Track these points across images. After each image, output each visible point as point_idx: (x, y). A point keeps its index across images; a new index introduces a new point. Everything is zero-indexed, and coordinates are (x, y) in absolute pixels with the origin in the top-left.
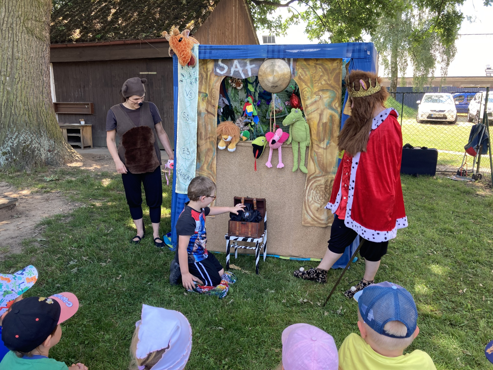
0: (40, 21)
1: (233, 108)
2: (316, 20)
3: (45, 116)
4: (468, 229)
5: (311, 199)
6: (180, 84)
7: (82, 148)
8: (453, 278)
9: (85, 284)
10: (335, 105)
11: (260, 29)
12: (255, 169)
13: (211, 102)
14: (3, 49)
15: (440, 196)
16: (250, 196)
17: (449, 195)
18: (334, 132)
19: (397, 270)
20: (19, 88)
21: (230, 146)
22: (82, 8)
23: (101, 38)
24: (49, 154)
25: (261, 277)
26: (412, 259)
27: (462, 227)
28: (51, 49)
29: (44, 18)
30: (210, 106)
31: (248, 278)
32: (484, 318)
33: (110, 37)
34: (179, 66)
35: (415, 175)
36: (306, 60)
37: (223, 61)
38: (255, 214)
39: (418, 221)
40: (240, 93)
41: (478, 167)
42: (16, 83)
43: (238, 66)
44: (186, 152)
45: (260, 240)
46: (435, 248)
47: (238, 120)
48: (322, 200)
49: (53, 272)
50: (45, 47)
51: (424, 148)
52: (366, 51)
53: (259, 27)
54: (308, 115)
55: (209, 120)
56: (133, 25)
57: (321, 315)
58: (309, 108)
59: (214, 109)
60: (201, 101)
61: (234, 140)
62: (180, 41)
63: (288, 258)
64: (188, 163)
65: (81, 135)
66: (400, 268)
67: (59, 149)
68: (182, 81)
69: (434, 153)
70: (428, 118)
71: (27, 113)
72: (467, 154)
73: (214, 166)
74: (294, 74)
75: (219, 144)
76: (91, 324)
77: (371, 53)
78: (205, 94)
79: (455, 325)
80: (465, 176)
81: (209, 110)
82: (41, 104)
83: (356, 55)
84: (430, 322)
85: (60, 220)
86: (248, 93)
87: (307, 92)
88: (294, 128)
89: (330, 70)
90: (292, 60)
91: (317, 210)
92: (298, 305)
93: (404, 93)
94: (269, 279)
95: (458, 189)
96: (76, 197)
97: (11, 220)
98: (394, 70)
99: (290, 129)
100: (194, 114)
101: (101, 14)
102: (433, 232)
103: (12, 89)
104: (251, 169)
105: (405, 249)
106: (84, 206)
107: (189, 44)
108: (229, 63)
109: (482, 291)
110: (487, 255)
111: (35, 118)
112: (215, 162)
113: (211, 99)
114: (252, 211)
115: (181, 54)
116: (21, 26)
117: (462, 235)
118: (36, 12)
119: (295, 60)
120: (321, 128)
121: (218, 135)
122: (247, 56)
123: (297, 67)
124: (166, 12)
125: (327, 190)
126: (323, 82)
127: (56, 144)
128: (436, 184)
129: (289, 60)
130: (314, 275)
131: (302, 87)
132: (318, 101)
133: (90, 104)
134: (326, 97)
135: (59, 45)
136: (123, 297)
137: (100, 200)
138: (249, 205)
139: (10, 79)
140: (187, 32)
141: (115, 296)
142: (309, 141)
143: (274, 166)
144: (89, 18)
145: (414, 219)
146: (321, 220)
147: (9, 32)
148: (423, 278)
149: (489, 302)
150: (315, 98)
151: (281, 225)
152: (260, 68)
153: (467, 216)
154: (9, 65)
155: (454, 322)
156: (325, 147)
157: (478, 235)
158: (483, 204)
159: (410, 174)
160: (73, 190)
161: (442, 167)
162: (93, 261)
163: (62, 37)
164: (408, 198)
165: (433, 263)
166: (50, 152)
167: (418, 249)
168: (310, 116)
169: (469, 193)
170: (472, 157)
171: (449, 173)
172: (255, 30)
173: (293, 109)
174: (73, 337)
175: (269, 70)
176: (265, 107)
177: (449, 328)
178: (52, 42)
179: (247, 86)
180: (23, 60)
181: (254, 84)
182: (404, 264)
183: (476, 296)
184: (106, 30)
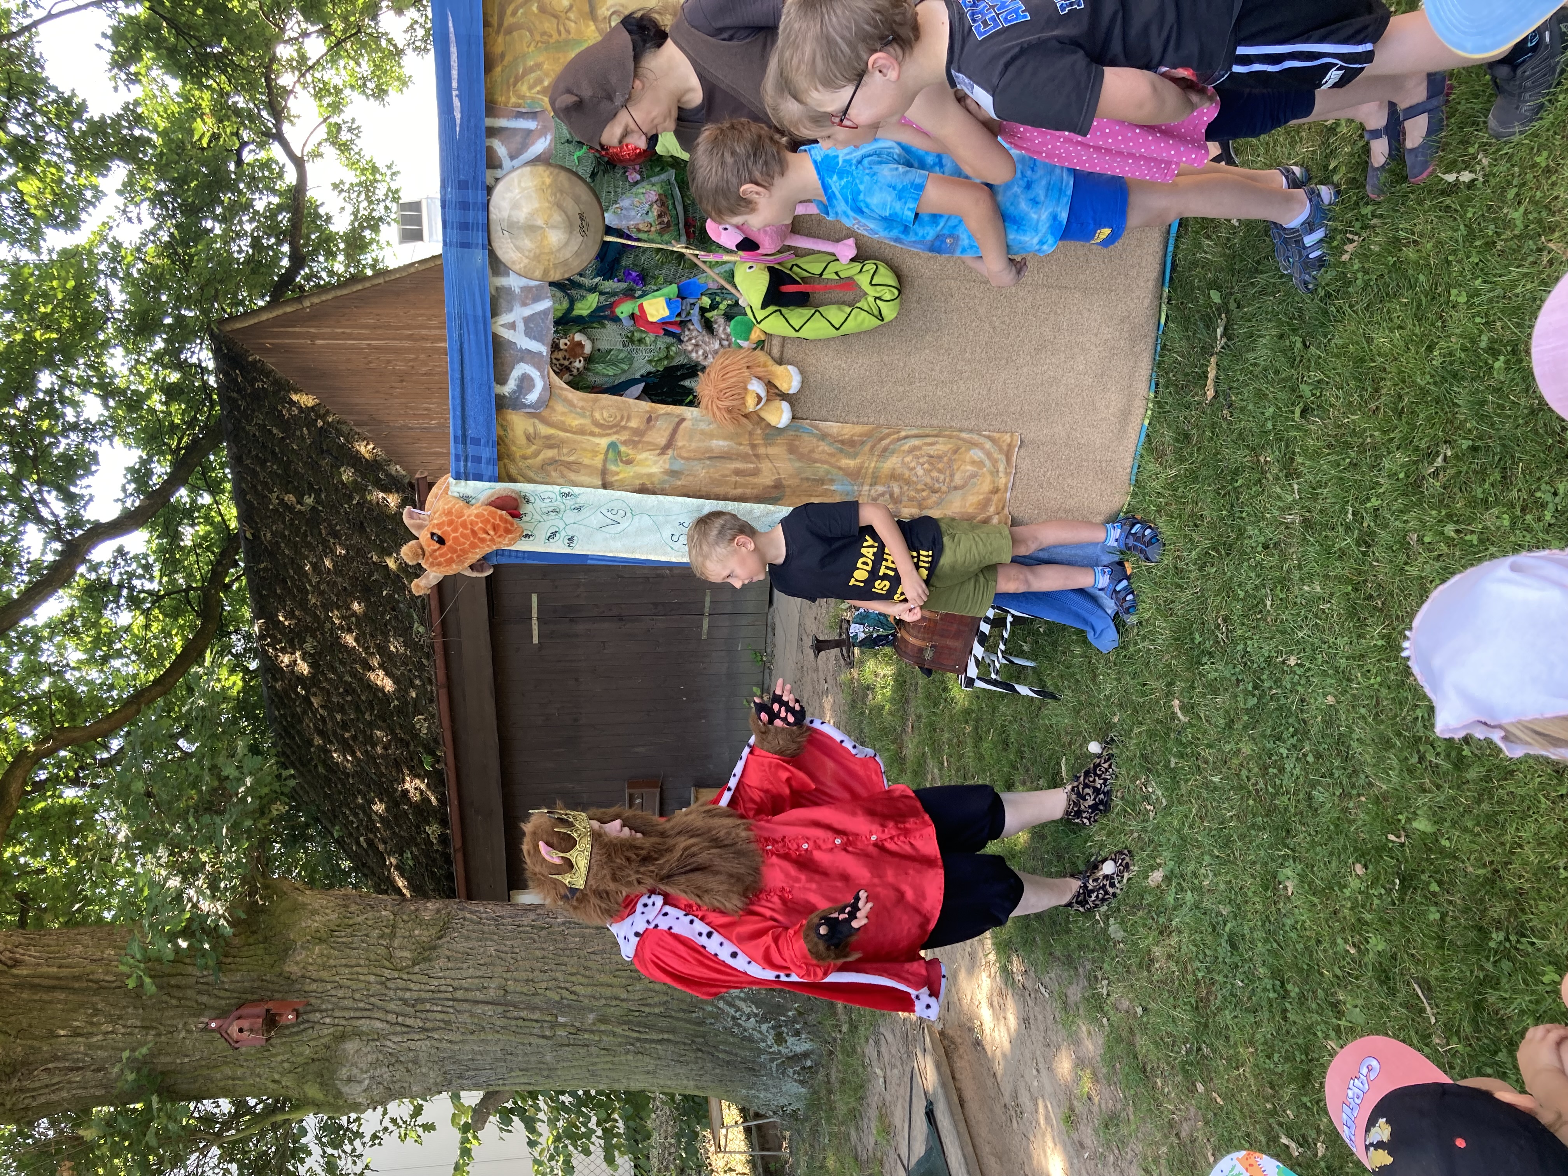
0: (393, 926)
1: (651, 368)
2: (342, 63)
6: (578, 549)
14: (479, 1028)
21: (783, 386)
23: (431, 752)
28: (470, 897)
33: (429, 728)
34: (523, 546)
40: (603, 345)
42: (574, 997)
47: (694, 355)
50: (468, 916)
53: (376, 261)
61: (761, 372)
62: (441, 541)
68: (570, 542)
73: (847, 431)
75: (773, 424)
78: (610, 455)
86: (604, 315)
100: (680, 505)
107: (449, 513)
112: (833, 428)
115: (483, 540)
116: (410, 977)
118: (367, 935)
133: (631, 791)
135: (458, 869)
139: (563, 1014)
140: (411, 516)
147: (428, 1011)
152: (523, 273)
154: (523, 1014)
163: (434, 860)
172: (386, 272)
175: (527, 243)
176: (648, 253)
178: (450, 893)
179: (580, 317)
180: (509, 975)
181: (573, 292)
184: (408, 738)
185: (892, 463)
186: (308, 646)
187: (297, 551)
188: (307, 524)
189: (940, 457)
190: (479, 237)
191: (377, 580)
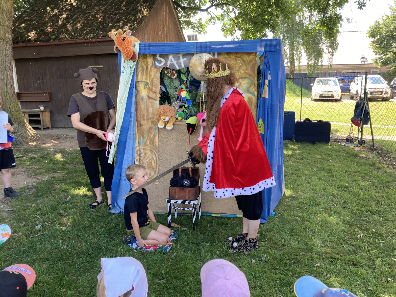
0: (3, 25)
1: (169, 93)
2: (229, 21)
3: (9, 104)
4: (359, 185)
6: (122, 74)
7: (42, 129)
8: (351, 225)
9: (49, 247)
10: (252, 90)
12: (189, 143)
13: (151, 89)
15: (335, 159)
16: (186, 166)
17: (342, 158)
19: (307, 221)
21: (168, 125)
22: (39, 14)
23: (56, 38)
25: (198, 233)
26: (318, 212)
27: (354, 183)
28: (13, 48)
29: (7, 23)
30: (151, 92)
31: (187, 234)
32: (379, 258)
33: (63, 37)
34: (122, 60)
35: (314, 143)
36: (228, 54)
37: (160, 56)
39: (319, 180)
40: (174, 81)
41: (362, 135)
43: (173, 60)
46: (335, 201)
47: (174, 103)
50: (8, 47)
51: (320, 121)
52: (276, 46)
53: (184, 28)
55: (150, 104)
56: (82, 28)
57: (249, 263)
59: (156, 94)
60: (143, 88)
61: (171, 120)
62: (124, 40)
63: (219, 215)
65: (41, 119)
66: (309, 219)
67: (22, 131)
68: (123, 72)
69: (328, 125)
70: (320, 97)
72: (353, 125)
73: (156, 141)
75: (159, 123)
77: (280, 47)
79: (356, 265)
80: (352, 142)
81: (150, 96)
82: (6, 94)
83: (268, 49)
84: (337, 263)
85: (25, 191)
86: (181, 81)
89: (247, 61)
90: (216, 54)
92: (229, 255)
93: (302, 78)
94: (204, 234)
95: (348, 153)
96: (38, 171)
98: (291, 60)
101: (55, 18)
104: (186, 143)
105: (311, 203)
106: (46, 178)
107: (131, 42)
108: (166, 57)
109: (375, 235)
110: (375, 205)
112: (157, 138)
113: (152, 86)
115: (124, 50)
117: (355, 190)
119: (219, 54)
121: (158, 116)
122: (180, 52)
124: (109, 17)
126: (242, 72)
127: (20, 127)
128: (330, 149)
129: (214, 54)
132: (239, 87)
133: (48, 93)
134: (245, 83)
135: (20, 45)
136: (82, 256)
137: (59, 173)
138: (186, 173)
140: (129, 32)
141: (75, 256)
149: (381, 244)
152: (191, 61)
153: (357, 174)
155: (356, 262)
157: (367, 189)
158: (368, 164)
159: (310, 142)
160: (35, 165)
161: (334, 136)
162: (55, 226)
163: (22, 38)
164: (310, 162)
165: (334, 214)
166: (14, 134)
167: (322, 203)
169: (357, 155)
170: (357, 127)
171: (340, 140)
172: (182, 30)
175: (198, 62)
176: (195, 93)
177: (352, 268)
178: (14, 42)
179: (181, 76)
181: (186, 74)
182: (312, 215)
183: (370, 239)
184: (59, 32)
185: (149, 153)
186: (83, 6)
187: (110, 4)
188: (117, 7)
189: (151, 165)
190: (198, 51)
191: (104, 25)
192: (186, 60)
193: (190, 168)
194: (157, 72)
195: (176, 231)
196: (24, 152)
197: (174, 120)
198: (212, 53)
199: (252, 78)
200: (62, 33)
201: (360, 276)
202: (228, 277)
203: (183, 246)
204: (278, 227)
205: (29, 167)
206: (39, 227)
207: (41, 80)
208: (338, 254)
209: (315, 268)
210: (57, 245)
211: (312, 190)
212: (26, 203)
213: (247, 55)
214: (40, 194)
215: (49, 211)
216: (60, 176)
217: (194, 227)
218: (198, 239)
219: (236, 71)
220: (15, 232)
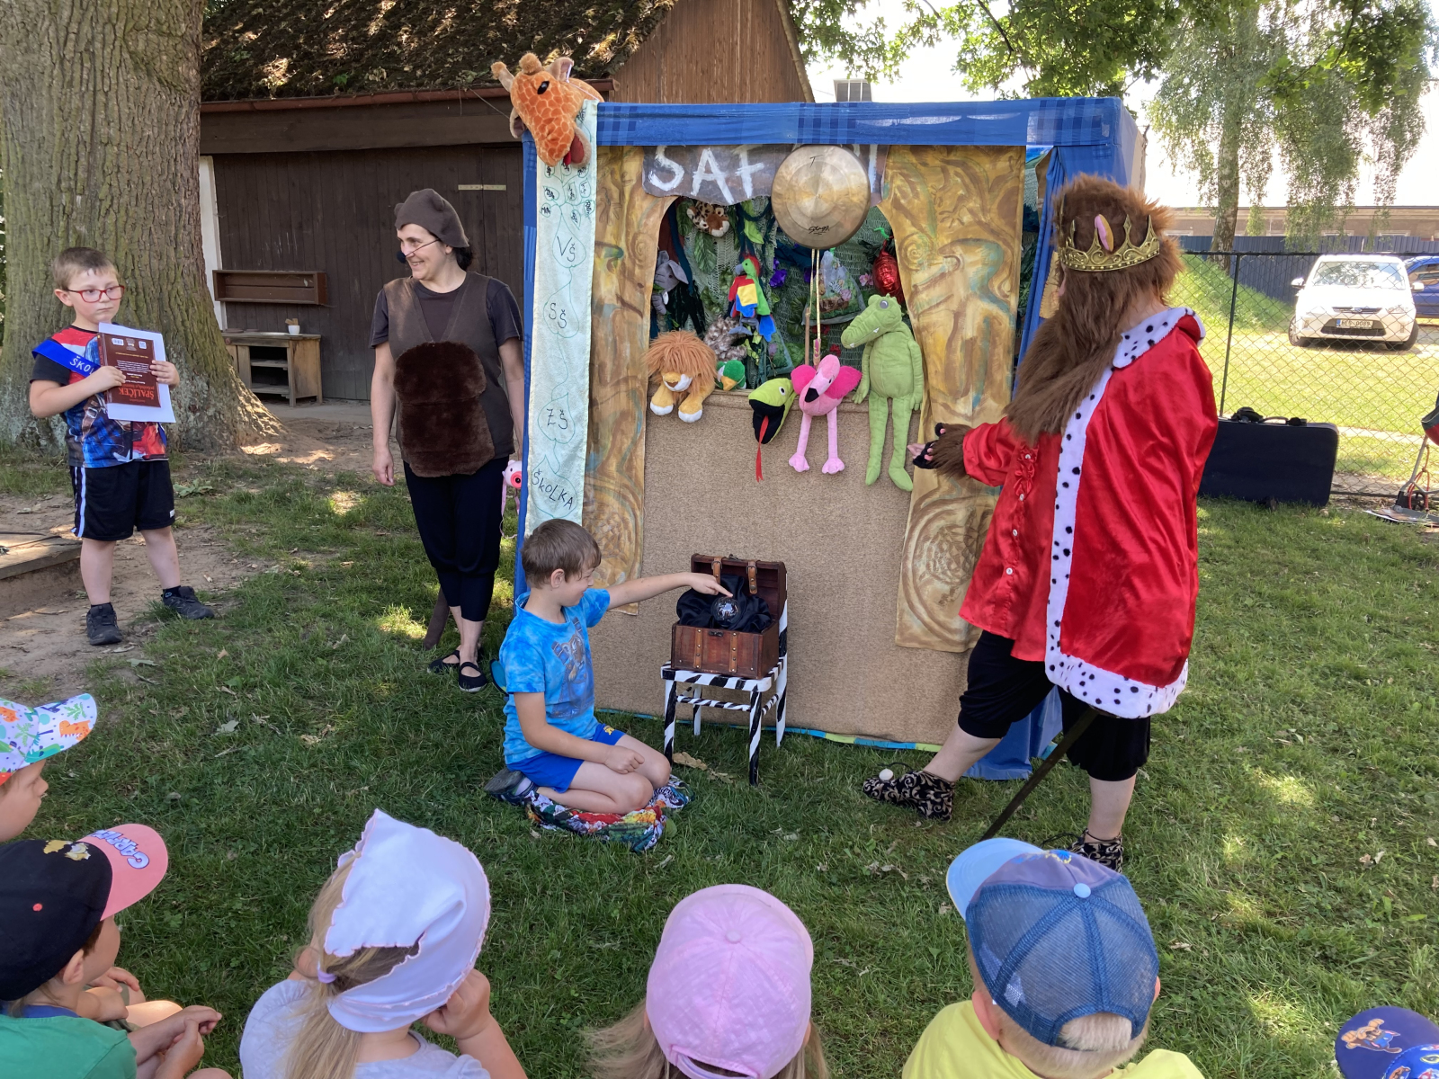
0: (170, 35)
1: (701, 289)
3: (183, 308)
4: (1412, 670)
5: (922, 569)
6: (540, 217)
7: (292, 401)
8: (1350, 818)
9: (252, 795)
10: (999, 288)
11: (818, 58)
12: (759, 473)
13: (632, 274)
14: (66, 115)
15: (1337, 569)
16: (740, 556)
17: (1362, 569)
18: (995, 366)
19: (1176, 787)
20: (112, 228)
21: (684, 406)
23: (350, 83)
24: (192, 417)
25: (763, 793)
26: (1225, 757)
27: (1394, 662)
28: (203, 115)
29: (183, 26)
30: (629, 285)
31: (723, 793)
32: (1430, 942)
33: (374, 82)
34: (541, 166)
35: (1263, 504)
36: (916, 149)
37: (671, 152)
38: (753, 607)
39: (1257, 641)
40: (720, 247)
42: (103, 213)
43: (714, 166)
44: (557, 420)
45: (763, 685)
46: (1300, 724)
47: (713, 328)
48: (956, 570)
49: (164, 757)
50: (184, 110)
51: (1296, 422)
52: (1096, 124)
53: (815, 54)
54: (918, 316)
55: (625, 326)
56: (440, 48)
57: (928, 913)
58: (923, 297)
59: (642, 293)
60: (602, 269)
61: (697, 386)
62: (541, 91)
63: (851, 740)
64: (563, 453)
65: (288, 365)
66: (1185, 782)
67: (219, 405)
68: (547, 210)
69: (1326, 437)
70: (1324, 330)
71: (132, 298)
72: (1430, 442)
73: (639, 463)
74: (878, 190)
75: (653, 399)
76: (254, 910)
77: (1114, 130)
78: (615, 250)
79: (1334, 961)
80: (1422, 507)
81: (627, 298)
82: (172, 274)
83: (1068, 137)
84: (1259, 948)
86: (745, 248)
87: (918, 246)
88: (875, 353)
89: (988, 180)
90: (874, 148)
91: (941, 603)
92: (862, 880)
93: (1239, 255)
94: (785, 798)
95: (1394, 549)
96: (255, 543)
97: (67, 604)
98: (1226, 184)
99: (865, 357)
100: (582, 311)
101: (352, 14)
102: (1301, 677)
103: (89, 230)
104: (746, 475)
105: (1206, 725)
106: (275, 569)
107: (567, 99)
108: (689, 157)
109: (1434, 860)
111: (154, 315)
112: (641, 451)
113: (634, 263)
114: (744, 598)
115: (542, 129)
116: (118, 48)
117: (1391, 689)
118: (159, 6)
119: (885, 151)
120: (958, 356)
121: (652, 371)
122: (740, 138)
123: (890, 172)
124: (537, 8)
125: (970, 541)
126: (967, 218)
127: (213, 390)
128: (1326, 531)
129: (865, 150)
130: (914, 792)
131: (904, 230)
132: (950, 273)
133: (316, 277)
134: (975, 262)
135: (232, 105)
137: (323, 552)
138: (735, 580)
139: (85, 201)
140: (566, 65)
141: (332, 832)
142: (919, 394)
143: (815, 467)
144: (318, 27)
145: (1247, 634)
146: (950, 631)
147: (82, 65)
148: (1252, 816)
150: (943, 264)
151: (831, 643)
152: (778, 174)
153: (1413, 630)
154: (83, 161)
155: (1334, 950)
156: (970, 413)
159: (1249, 500)
160: (247, 523)
161: (1352, 480)
162: (281, 726)
163: (240, 81)
164: (1235, 572)
165: (1288, 769)
166: (194, 413)
167: (1247, 726)
168: (924, 320)
169: (1429, 560)
171: (1372, 499)
172: (803, 64)
173: (875, 299)
174: (199, 945)
175: (804, 179)
176: (800, 291)
177: (1315, 970)
178: (206, 95)
179: (743, 227)
180: (123, 148)
181: (764, 221)
182: (1198, 768)
183: (1411, 875)
184: (364, 61)
185: (613, 504)
189: (618, 546)
191: (516, 38)
192: (761, 171)
193: (752, 564)
194: (652, 211)
195: (687, 779)
196: (220, 475)
197: (710, 387)
198: (857, 147)
199: (1001, 243)
200: (370, 66)
201: (1338, 1001)
202: (734, 936)
203: (701, 835)
204: (1061, 800)
205: (227, 527)
206: (230, 727)
207: (294, 232)
208: (1270, 914)
209: (1169, 958)
210: (278, 791)
211: (1222, 676)
212: (198, 644)
213: (988, 155)
214: (249, 619)
215: (269, 676)
216: (324, 563)
217: (753, 772)
218: (762, 815)
219: (941, 213)
220: (153, 738)
